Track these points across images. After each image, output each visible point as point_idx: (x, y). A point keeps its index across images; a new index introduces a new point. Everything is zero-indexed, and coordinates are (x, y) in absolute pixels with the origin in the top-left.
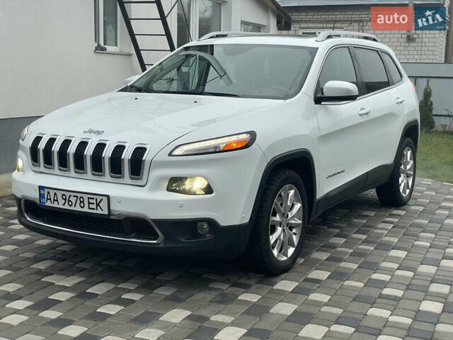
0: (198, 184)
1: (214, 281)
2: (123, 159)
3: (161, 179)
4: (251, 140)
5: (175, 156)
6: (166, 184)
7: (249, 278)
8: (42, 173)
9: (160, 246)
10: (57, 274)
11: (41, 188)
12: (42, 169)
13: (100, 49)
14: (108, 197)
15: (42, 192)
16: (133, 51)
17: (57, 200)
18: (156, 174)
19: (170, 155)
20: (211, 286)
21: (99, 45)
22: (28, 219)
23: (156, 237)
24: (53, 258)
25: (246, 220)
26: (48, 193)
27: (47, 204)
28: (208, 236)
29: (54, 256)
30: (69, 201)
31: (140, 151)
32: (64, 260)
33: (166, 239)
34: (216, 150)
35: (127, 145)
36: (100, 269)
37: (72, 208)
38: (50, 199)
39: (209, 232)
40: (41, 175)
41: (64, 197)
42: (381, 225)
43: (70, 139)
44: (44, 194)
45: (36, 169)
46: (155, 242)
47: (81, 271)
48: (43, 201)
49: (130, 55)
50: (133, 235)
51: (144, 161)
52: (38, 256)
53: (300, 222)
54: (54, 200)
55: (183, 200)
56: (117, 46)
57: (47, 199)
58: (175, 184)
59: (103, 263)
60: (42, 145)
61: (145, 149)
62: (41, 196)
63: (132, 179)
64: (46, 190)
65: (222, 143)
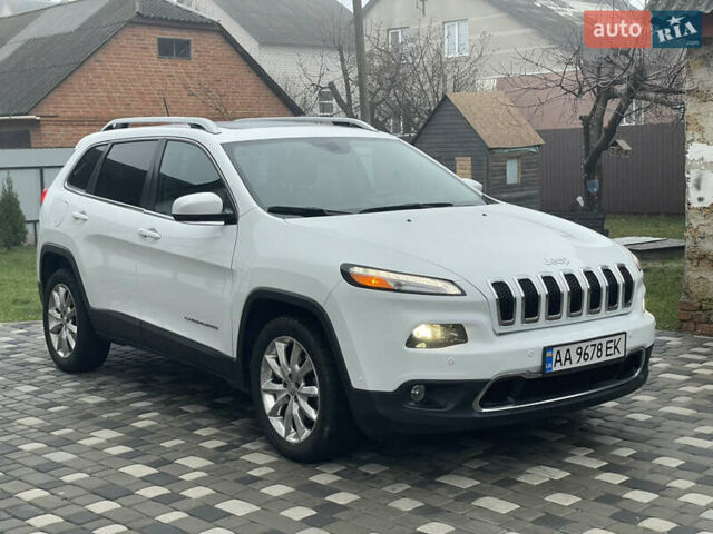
14: (625, 333)
27: (554, 370)
37: (589, 362)
38: (560, 361)
44: (551, 357)
48: (549, 366)
54: (566, 360)
57: (556, 361)
64: (556, 350)
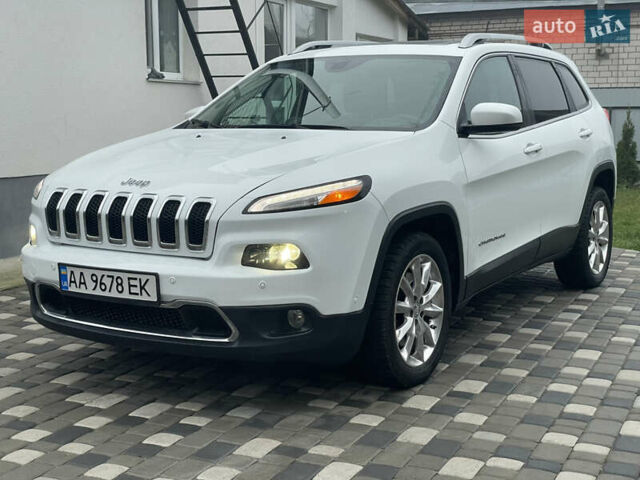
0: (287, 254)
1: (315, 397)
2: (177, 221)
3: (234, 247)
4: (363, 188)
5: (251, 213)
6: (241, 255)
7: (366, 393)
8: (63, 244)
9: (234, 346)
10: (89, 392)
11: (61, 266)
12: (63, 239)
13: (154, 77)
14: (156, 275)
15: (63, 272)
16: (202, 79)
17: (84, 283)
18: (225, 240)
19: (245, 212)
20: (311, 404)
21: (153, 71)
22: (46, 312)
23: (227, 333)
24: (84, 369)
25: (360, 306)
26: (72, 272)
27: (70, 289)
28: (303, 329)
29: (87, 367)
30: (101, 284)
31: (201, 208)
32: (100, 372)
33: (243, 336)
34: (313, 204)
35: (183, 201)
36: (151, 383)
37: (106, 294)
38: (75, 282)
39: (304, 325)
40: (62, 247)
41: (94, 278)
42: (563, 315)
43: (102, 193)
44: (66, 276)
45: (56, 239)
46: (226, 340)
47: (123, 387)
48: (65, 284)
49: (197, 84)
50: (194, 331)
51: (208, 221)
52: (63, 367)
53: (441, 309)
54: (81, 283)
55: (265, 278)
56: (179, 72)
57: (71, 282)
58: (253, 254)
59: (156, 374)
60: (62, 205)
61: (208, 205)
62: (62, 277)
63: (191, 248)
64: (69, 269)
65: (321, 193)
